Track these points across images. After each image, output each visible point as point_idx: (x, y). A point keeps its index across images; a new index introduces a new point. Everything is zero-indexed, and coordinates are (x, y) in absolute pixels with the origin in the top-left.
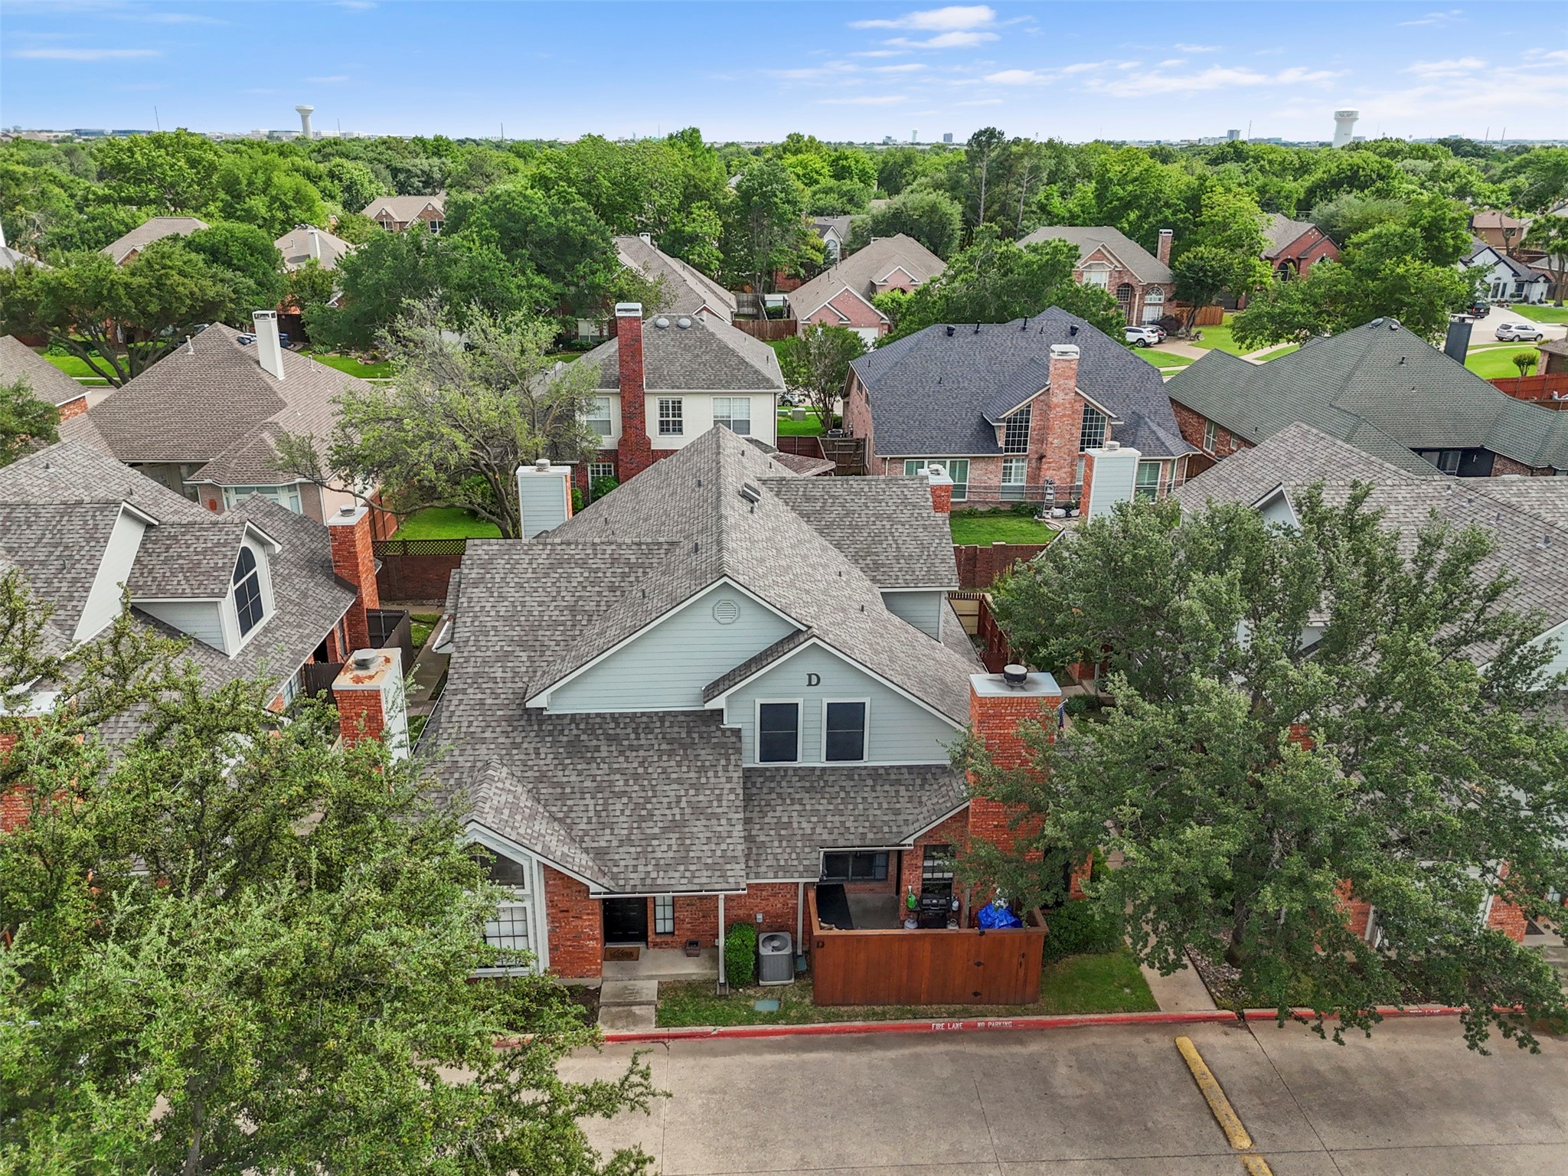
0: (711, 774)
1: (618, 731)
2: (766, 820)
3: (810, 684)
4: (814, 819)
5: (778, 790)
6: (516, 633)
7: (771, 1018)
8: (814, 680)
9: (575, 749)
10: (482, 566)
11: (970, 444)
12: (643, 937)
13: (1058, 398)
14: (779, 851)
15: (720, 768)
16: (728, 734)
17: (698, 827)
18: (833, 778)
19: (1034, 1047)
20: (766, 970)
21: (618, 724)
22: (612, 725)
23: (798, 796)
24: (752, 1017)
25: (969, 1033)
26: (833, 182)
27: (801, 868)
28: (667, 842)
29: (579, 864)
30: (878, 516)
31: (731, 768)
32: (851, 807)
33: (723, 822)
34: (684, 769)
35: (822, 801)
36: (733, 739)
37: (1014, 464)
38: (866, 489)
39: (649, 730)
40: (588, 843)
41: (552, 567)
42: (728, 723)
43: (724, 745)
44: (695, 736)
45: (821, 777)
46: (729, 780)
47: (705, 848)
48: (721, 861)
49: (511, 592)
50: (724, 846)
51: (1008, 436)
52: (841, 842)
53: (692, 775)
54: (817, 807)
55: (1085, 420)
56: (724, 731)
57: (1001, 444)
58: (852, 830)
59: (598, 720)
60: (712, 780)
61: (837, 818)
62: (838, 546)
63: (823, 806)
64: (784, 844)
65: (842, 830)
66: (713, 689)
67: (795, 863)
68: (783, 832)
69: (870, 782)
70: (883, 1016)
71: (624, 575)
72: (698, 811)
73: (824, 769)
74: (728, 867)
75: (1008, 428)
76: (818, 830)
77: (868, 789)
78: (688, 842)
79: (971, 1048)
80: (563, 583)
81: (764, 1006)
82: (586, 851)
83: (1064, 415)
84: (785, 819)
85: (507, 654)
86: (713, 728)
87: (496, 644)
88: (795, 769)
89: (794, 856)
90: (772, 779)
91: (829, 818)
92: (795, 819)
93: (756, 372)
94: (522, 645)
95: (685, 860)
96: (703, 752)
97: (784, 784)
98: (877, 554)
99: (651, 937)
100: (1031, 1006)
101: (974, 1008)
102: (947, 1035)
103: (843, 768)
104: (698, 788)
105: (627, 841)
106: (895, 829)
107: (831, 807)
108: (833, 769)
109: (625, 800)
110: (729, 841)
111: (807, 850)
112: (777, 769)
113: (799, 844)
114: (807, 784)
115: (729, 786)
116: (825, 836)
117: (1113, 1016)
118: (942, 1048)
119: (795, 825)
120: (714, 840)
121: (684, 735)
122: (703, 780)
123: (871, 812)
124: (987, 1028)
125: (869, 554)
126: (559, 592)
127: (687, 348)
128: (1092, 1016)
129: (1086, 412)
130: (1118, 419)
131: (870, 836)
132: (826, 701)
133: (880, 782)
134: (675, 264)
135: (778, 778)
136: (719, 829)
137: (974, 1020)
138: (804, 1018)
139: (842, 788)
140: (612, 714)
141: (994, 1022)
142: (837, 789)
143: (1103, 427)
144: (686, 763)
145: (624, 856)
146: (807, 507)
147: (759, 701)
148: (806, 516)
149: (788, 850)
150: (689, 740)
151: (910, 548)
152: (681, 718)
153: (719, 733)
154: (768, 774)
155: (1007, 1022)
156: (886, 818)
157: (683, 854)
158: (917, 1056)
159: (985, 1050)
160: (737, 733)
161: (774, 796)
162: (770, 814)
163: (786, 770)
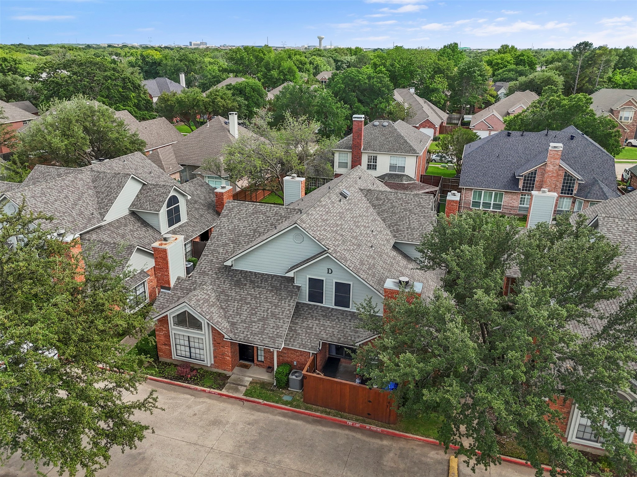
0: (283, 302)
1: (255, 279)
2: (303, 325)
3: (328, 273)
4: (322, 328)
5: (312, 314)
6: (232, 236)
7: (286, 403)
8: (330, 272)
9: (238, 284)
10: (229, 210)
11: (505, 185)
12: (253, 361)
13: (550, 168)
14: (304, 338)
15: (287, 300)
16: (295, 287)
17: (271, 322)
18: (335, 313)
19: (385, 442)
20: (291, 384)
21: (256, 276)
22: (254, 277)
23: (319, 318)
24: (280, 401)
25: (361, 430)
26: (513, 67)
27: (310, 346)
28: (258, 325)
29: (224, 327)
30: (405, 210)
31: (292, 301)
32: (338, 326)
33: (281, 321)
34: (274, 298)
35: (328, 322)
36: (296, 290)
37: (526, 197)
38: (404, 198)
39: (266, 281)
40: (230, 320)
41: (253, 214)
42: (296, 283)
43: (292, 292)
44: (283, 286)
45: (330, 312)
46: (289, 305)
47: (271, 330)
48: (275, 336)
49: (236, 221)
50: (278, 331)
51: (524, 183)
52: (329, 340)
53: (276, 301)
54: (325, 323)
55: (564, 179)
56: (294, 286)
57: (520, 186)
58: (336, 336)
59: (250, 274)
60: (283, 304)
61: (331, 329)
62: (384, 220)
63: (328, 323)
64: (307, 335)
65: (332, 335)
67: (309, 344)
68: (308, 331)
69: (350, 318)
70: (329, 413)
72: (273, 315)
73: (333, 309)
74: (277, 339)
75: (525, 180)
76: (322, 333)
77: (348, 320)
78: (266, 326)
79: (359, 436)
80: (255, 220)
81: (287, 398)
82: (229, 322)
83: (553, 176)
84: (311, 326)
85: (227, 244)
86: (290, 284)
87: (224, 239)
88: (321, 307)
89: (309, 341)
90: (311, 309)
91: (328, 329)
92: (314, 327)
93: (410, 146)
94: (233, 241)
95: (262, 333)
96: (283, 293)
97: (315, 312)
98: (399, 225)
99: (255, 361)
100: (392, 426)
101: (367, 420)
102: (352, 428)
103: (341, 310)
104: (276, 306)
105: (244, 322)
106: (353, 339)
107: (330, 325)
108: (336, 309)
109: (249, 306)
110: (281, 329)
111: (315, 340)
112: (314, 305)
113: (313, 337)
114: (324, 314)
115: (288, 308)
116: (324, 336)
117: (428, 439)
118: (347, 432)
119: (314, 329)
120: (275, 328)
121: (278, 285)
122: (280, 304)
123: (346, 330)
124: (370, 430)
125: (396, 225)
126: (252, 223)
127: (384, 135)
128: (418, 437)
129: (565, 176)
130: (582, 180)
131: (342, 339)
132: (335, 281)
133: (354, 318)
134: (421, 101)
135: (313, 309)
136: (279, 324)
137: (366, 425)
138: (298, 406)
139: (338, 318)
140: (255, 272)
141: (374, 428)
142: (335, 318)
143: (574, 184)
144: (275, 296)
145: (241, 327)
146: (376, 202)
147: (308, 276)
148: (374, 206)
149: (308, 338)
150: (280, 288)
151: (416, 225)
152: (280, 278)
153: (291, 287)
154: (310, 307)
155: (379, 429)
156: (351, 333)
157: (262, 331)
158: (335, 433)
159: (365, 438)
160: (299, 288)
161: (309, 316)
162: (306, 323)
163: (318, 306)
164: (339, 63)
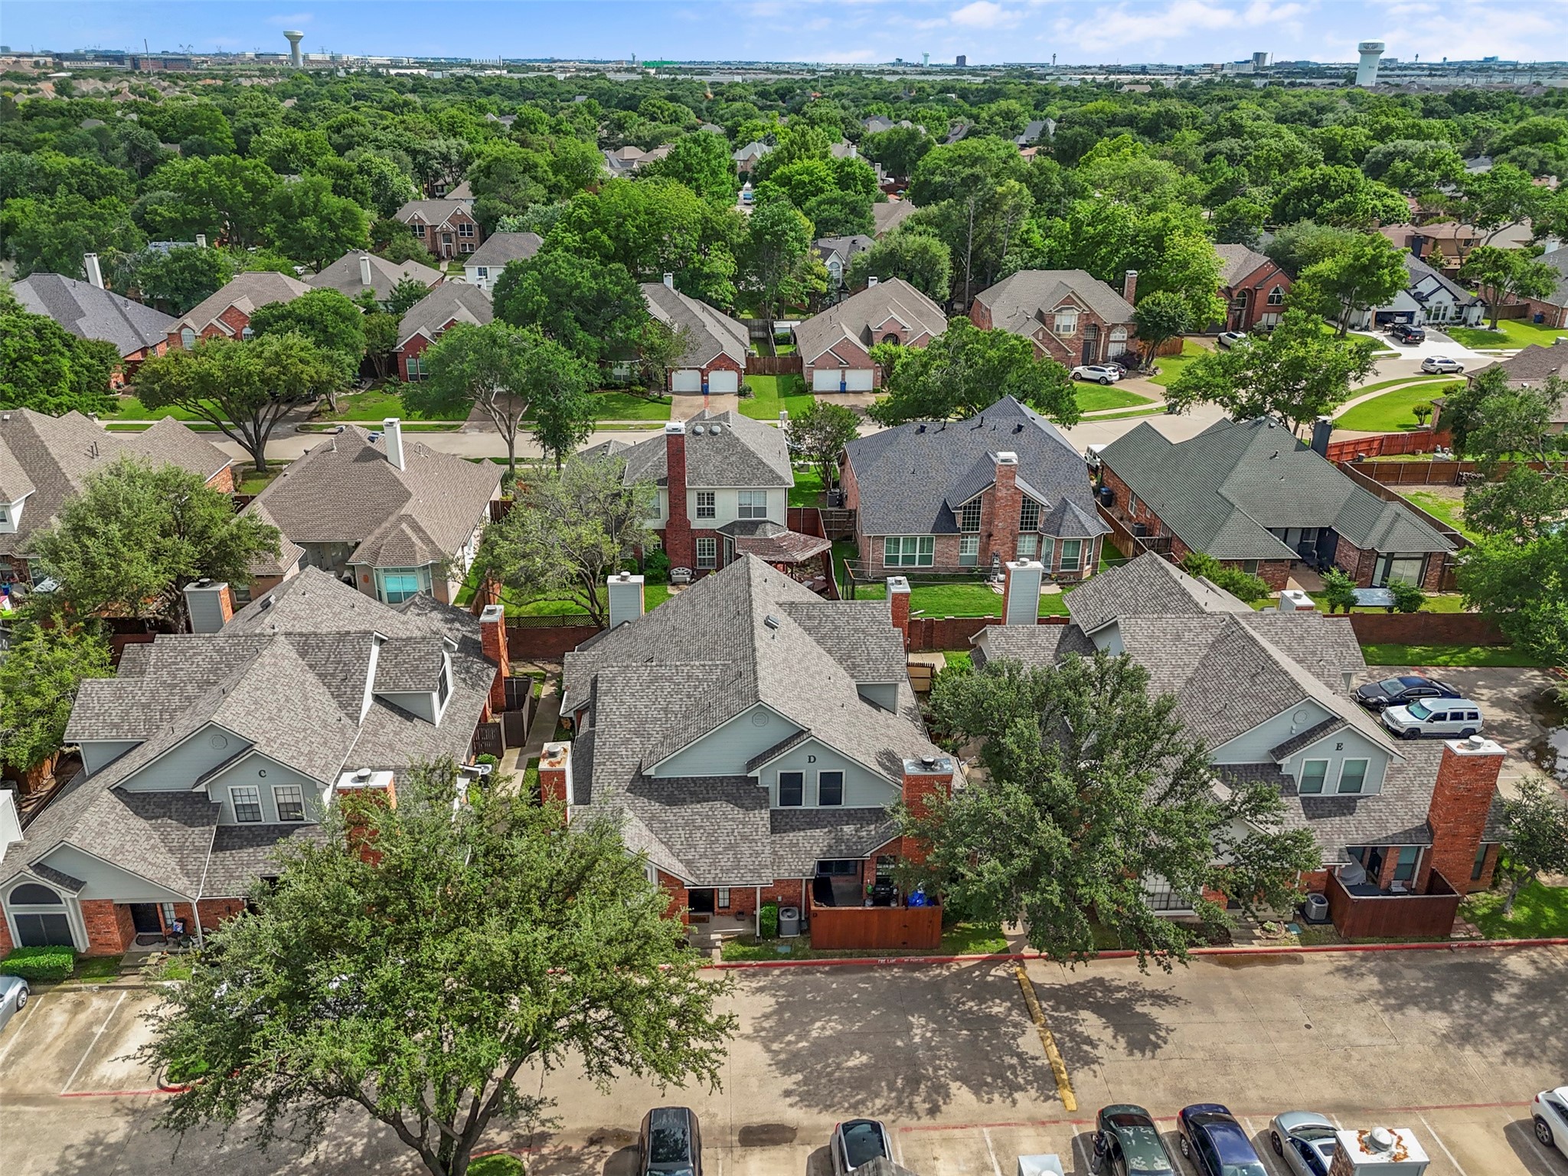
0: (751, 815)
1: (696, 788)
2: (784, 842)
3: (810, 762)
4: (812, 841)
5: (792, 823)
6: (633, 725)
7: (786, 956)
8: (812, 760)
9: (671, 801)
10: (609, 682)
11: (935, 526)
12: (711, 908)
13: (1002, 492)
14: (791, 860)
15: (756, 812)
16: (761, 791)
17: (745, 847)
18: (823, 816)
20: (783, 930)
21: (696, 784)
22: (693, 785)
23: (802, 827)
24: (776, 956)
25: (899, 965)
27: (804, 870)
28: (727, 856)
29: (678, 869)
31: (763, 811)
32: (834, 834)
33: (759, 844)
34: (736, 812)
35: (818, 830)
36: (764, 794)
38: (848, 610)
39: (714, 788)
40: (682, 857)
41: (651, 682)
42: (760, 784)
43: (758, 798)
44: (742, 792)
45: (816, 815)
46: (762, 819)
47: (749, 860)
48: (758, 867)
49: (627, 699)
50: (760, 859)
51: (964, 519)
52: (828, 855)
53: (741, 816)
54: (813, 834)
56: (758, 789)
57: (959, 525)
58: (834, 848)
59: (684, 782)
60: (752, 819)
61: (825, 840)
62: (829, 652)
63: (818, 832)
64: (794, 856)
65: (828, 848)
66: (752, 764)
67: (801, 867)
68: (793, 849)
69: (845, 818)
70: (850, 956)
71: (696, 687)
72: (744, 838)
73: (818, 810)
74: (762, 870)
75: (965, 513)
76: (814, 848)
77: (844, 823)
78: (739, 856)
79: (900, 973)
80: (659, 693)
81: (782, 950)
82: (681, 861)
84: (795, 841)
85: (628, 740)
86: (752, 788)
87: (621, 733)
88: (801, 811)
89: (800, 863)
90: (787, 816)
91: (821, 841)
92: (800, 841)
93: (771, 471)
94: (637, 734)
95: (738, 867)
96: (747, 802)
97: (794, 819)
98: (854, 658)
99: (716, 909)
100: (936, 950)
101: (902, 951)
102: (887, 966)
103: (829, 810)
104: (744, 824)
105: (704, 856)
106: (859, 847)
107: (822, 834)
108: (823, 810)
109: (702, 831)
110: (762, 855)
111: (808, 860)
112: (790, 810)
113: (803, 856)
114: (809, 820)
115: (761, 822)
116: (818, 852)
117: (983, 955)
118: (883, 973)
119: (801, 845)
120: (754, 855)
121: (735, 791)
122: (747, 819)
123: (845, 837)
124: (910, 962)
125: (850, 657)
126: (656, 699)
127: (718, 451)
128: (970, 956)
129: (1025, 502)
131: (845, 851)
132: (819, 771)
133: (851, 818)
134: (694, 306)
135: (791, 816)
136: (757, 848)
137: (903, 958)
138: (805, 957)
139: (829, 822)
140: (692, 778)
141: (914, 959)
142: (825, 822)
144: (737, 808)
145: (703, 865)
146: (808, 623)
147: (779, 772)
148: (807, 630)
149: (797, 860)
150: (738, 795)
151: (876, 653)
152: (733, 781)
153: (756, 791)
154: (785, 813)
155: (921, 959)
156: (854, 841)
157: (736, 863)
158: (869, 977)
159: (908, 974)
160: (766, 791)
161: (790, 827)
162: (786, 838)
163: (795, 811)
164: (421, 159)
